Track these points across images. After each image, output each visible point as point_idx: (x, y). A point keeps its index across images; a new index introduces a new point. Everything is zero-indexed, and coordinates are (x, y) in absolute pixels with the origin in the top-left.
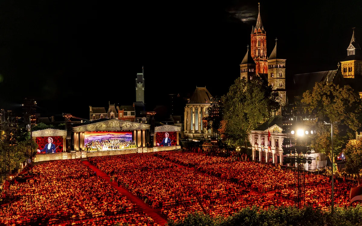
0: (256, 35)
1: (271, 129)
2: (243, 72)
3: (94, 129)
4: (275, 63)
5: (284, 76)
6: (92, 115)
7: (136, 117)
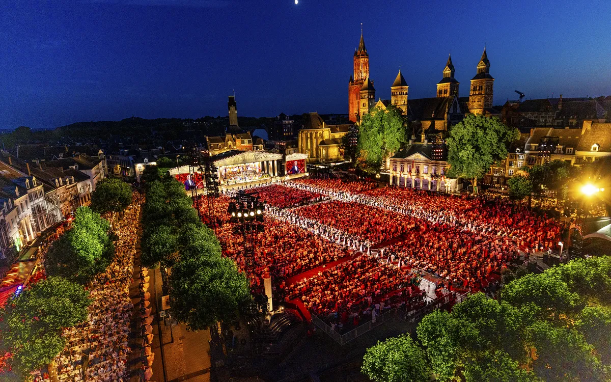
0: (359, 58)
1: (412, 157)
2: (363, 98)
3: (232, 163)
4: (400, 90)
5: (406, 103)
6: (210, 145)
7: (253, 144)
